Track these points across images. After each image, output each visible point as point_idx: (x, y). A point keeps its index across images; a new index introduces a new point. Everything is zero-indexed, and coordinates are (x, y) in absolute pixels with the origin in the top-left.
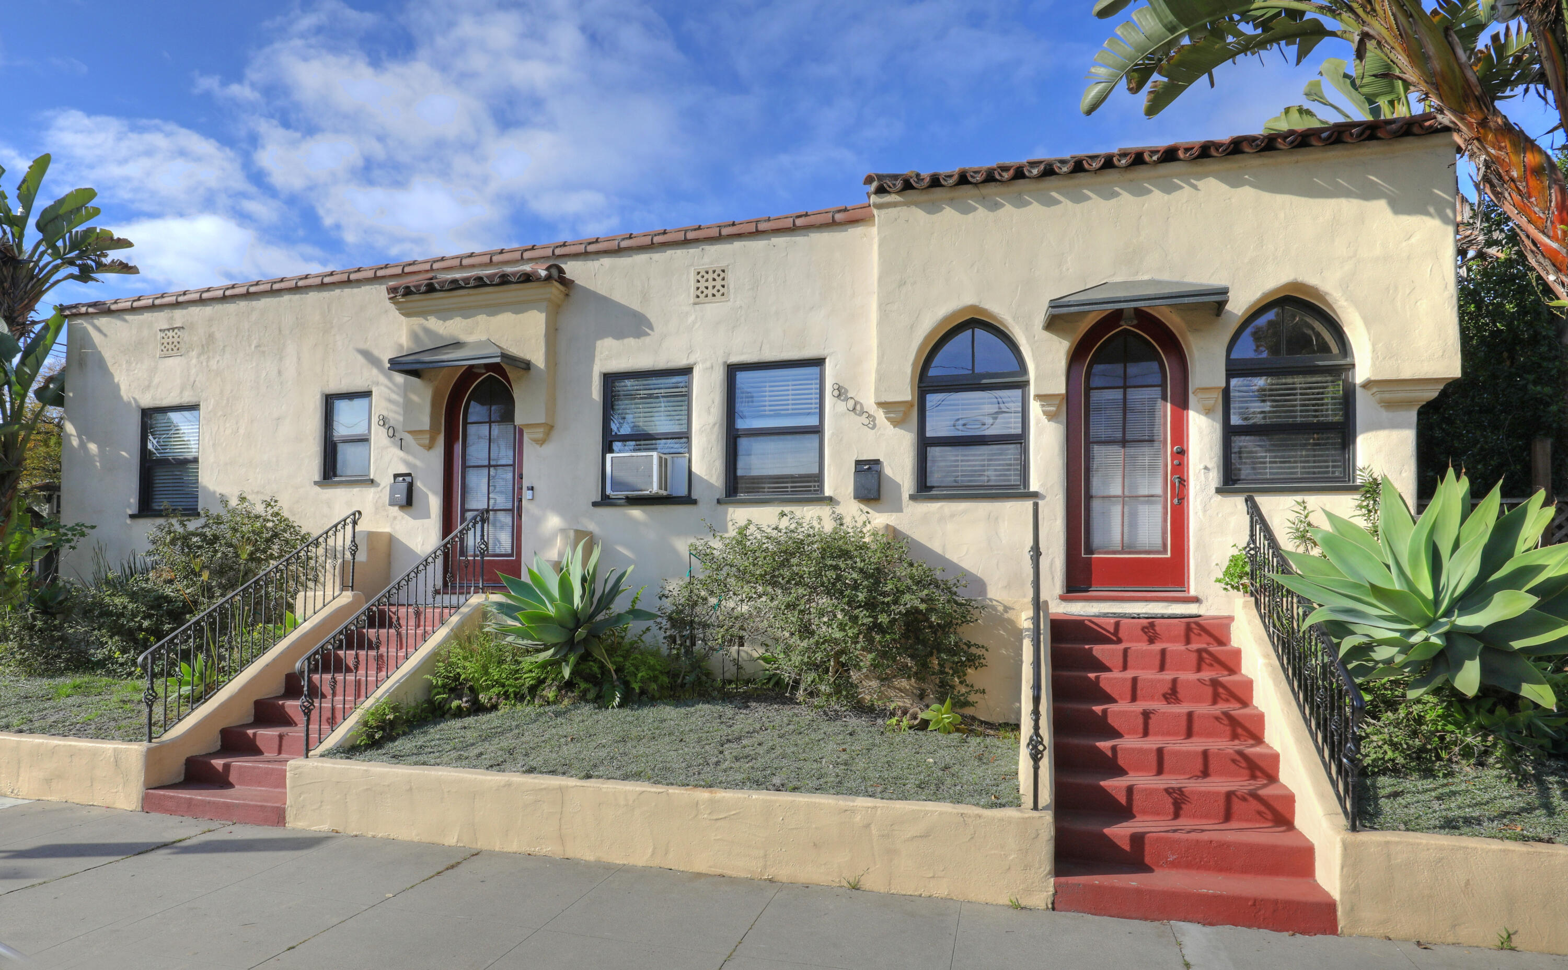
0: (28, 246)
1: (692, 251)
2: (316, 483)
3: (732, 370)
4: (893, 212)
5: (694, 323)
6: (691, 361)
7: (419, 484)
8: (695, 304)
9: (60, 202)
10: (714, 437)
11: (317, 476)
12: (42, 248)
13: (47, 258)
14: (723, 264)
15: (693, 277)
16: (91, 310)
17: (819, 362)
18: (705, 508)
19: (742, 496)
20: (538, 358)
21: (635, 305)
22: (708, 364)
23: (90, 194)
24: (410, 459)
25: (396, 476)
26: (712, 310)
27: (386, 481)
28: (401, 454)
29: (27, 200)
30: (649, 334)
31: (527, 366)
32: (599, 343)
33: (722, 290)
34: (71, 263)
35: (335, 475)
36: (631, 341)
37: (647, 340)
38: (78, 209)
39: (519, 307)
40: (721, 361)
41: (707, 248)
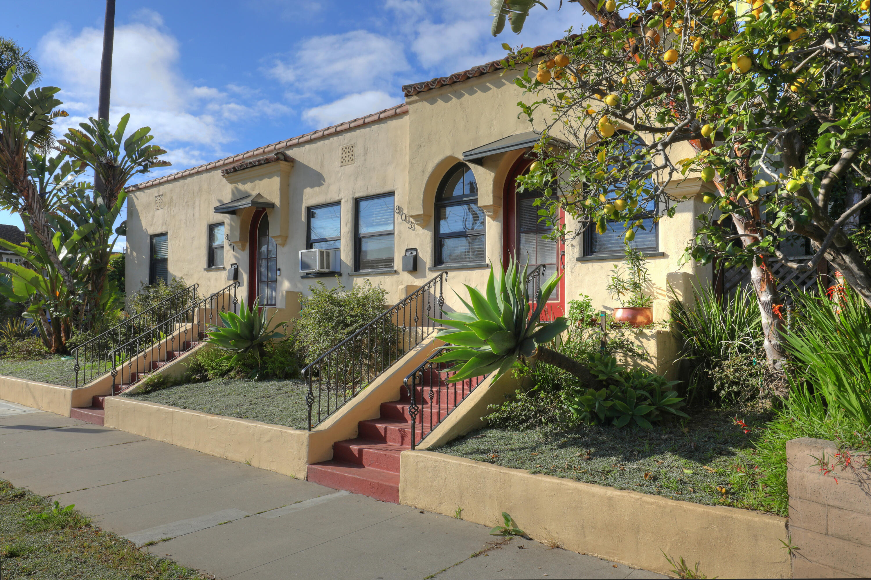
0: (119, 159)
1: (340, 137)
2: (205, 269)
3: (357, 202)
4: (415, 105)
5: (341, 177)
6: (340, 198)
7: (240, 269)
8: (341, 166)
9: (133, 136)
10: (348, 238)
11: (205, 266)
12: (126, 159)
13: (129, 163)
14: (352, 142)
15: (340, 151)
16: (134, 189)
17: (391, 194)
18: (343, 279)
19: (362, 271)
20: (277, 201)
21: (319, 170)
22: (346, 199)
23: (148, 129)
24: (237, 255)
25: (232, 265)
26: (349, 168)
27: (228, 267)
28: (234, 253)
29: (119, 139)
30: (323, 184)
31: (272, 206)
32: (305, 190)
33: (352, 157)
34: (140, 164)
35: (213, 265)
36: (317, 189)
37: (323, 187)
38: (142, 138)
39: (270, 176)
40: (351, 197)
41: (346, 135)
